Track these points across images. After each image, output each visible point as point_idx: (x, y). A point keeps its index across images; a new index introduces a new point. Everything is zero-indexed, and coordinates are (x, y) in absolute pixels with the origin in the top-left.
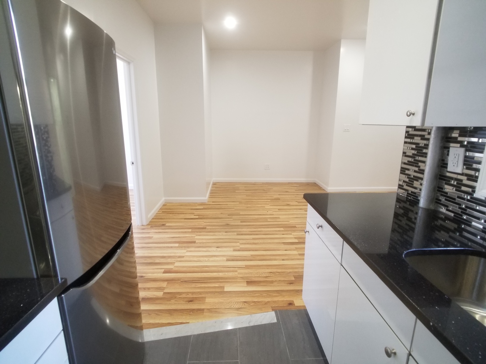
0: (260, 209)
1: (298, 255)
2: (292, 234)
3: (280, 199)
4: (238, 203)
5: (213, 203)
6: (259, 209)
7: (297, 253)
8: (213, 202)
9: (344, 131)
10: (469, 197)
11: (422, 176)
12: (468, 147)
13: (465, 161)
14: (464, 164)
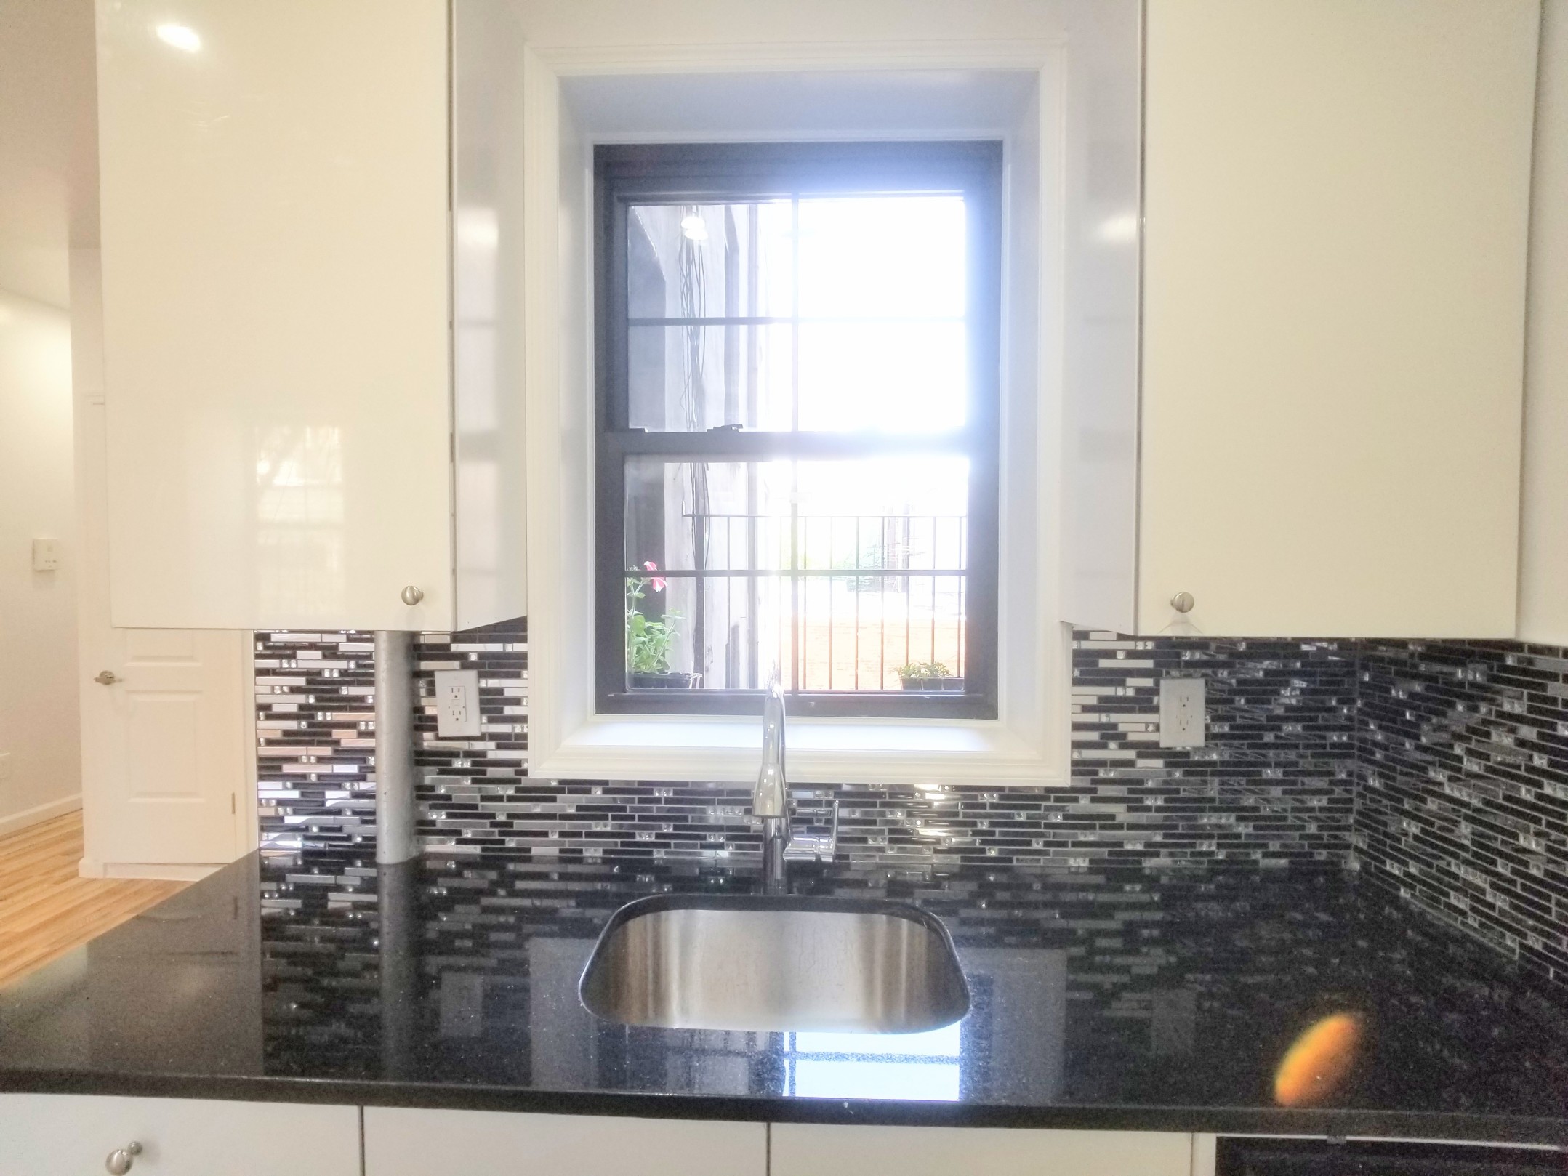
10: (511, 791)
11: (353, 769)
12: (483, 666)
13: (482, 702)
14: (483, 711)
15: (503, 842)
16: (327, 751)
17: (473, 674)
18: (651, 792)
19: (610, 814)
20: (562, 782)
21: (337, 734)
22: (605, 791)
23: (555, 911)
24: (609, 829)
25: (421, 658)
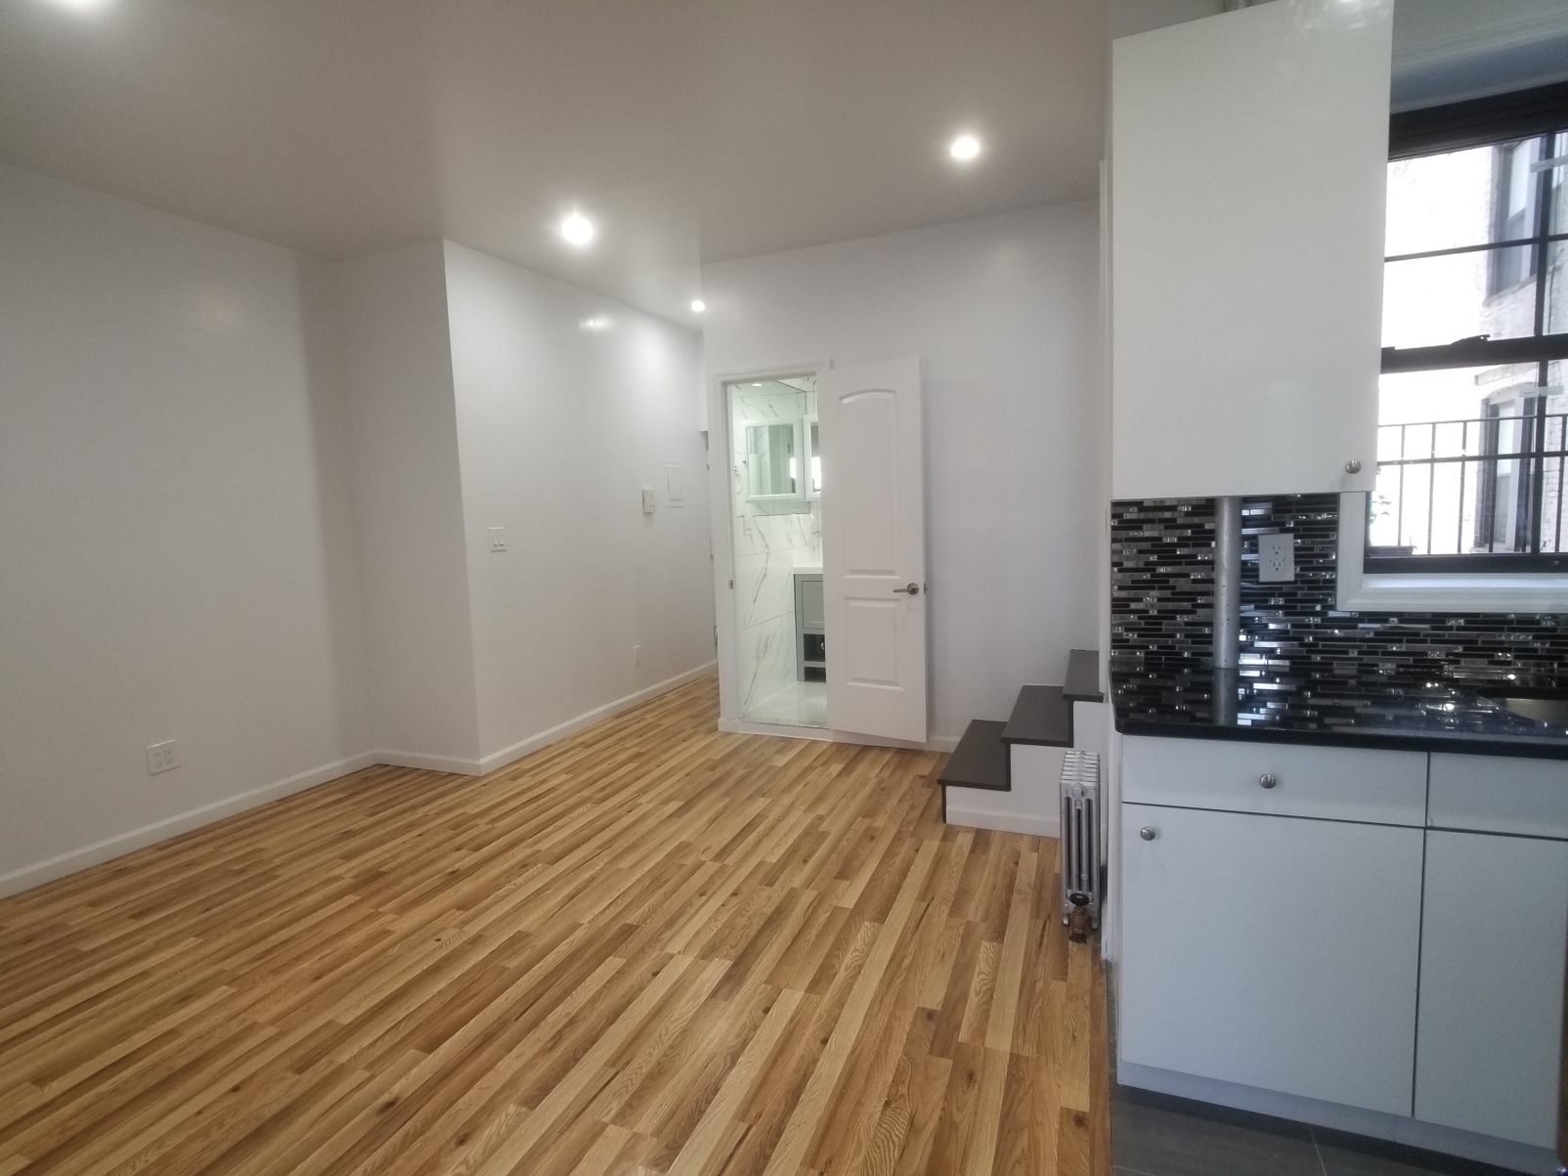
0: (385, 950)
1: (814, 997)
2: (671, 957)
3: (384, 874)
4: (223, 991)
5: (56, 1087)
6: (377, 955)
7: (799, 995)
8: (41, 1079)
9: (493, 551)
10: (1318, 620)
11: (1186, 605)
12: (1298, 530)
13: (1296, 556)
14: (1296, 563)
15: (1310, 658)
16: (1168, 594)
17: (1291, 536)
18: (1444, 622)
19: (1405, 639)
20: (1362, 614)
21: (1172, 581)
22: (1400, 621)
23: (1353, 708)
24: (1403, 649)
25: (1245, 526)
